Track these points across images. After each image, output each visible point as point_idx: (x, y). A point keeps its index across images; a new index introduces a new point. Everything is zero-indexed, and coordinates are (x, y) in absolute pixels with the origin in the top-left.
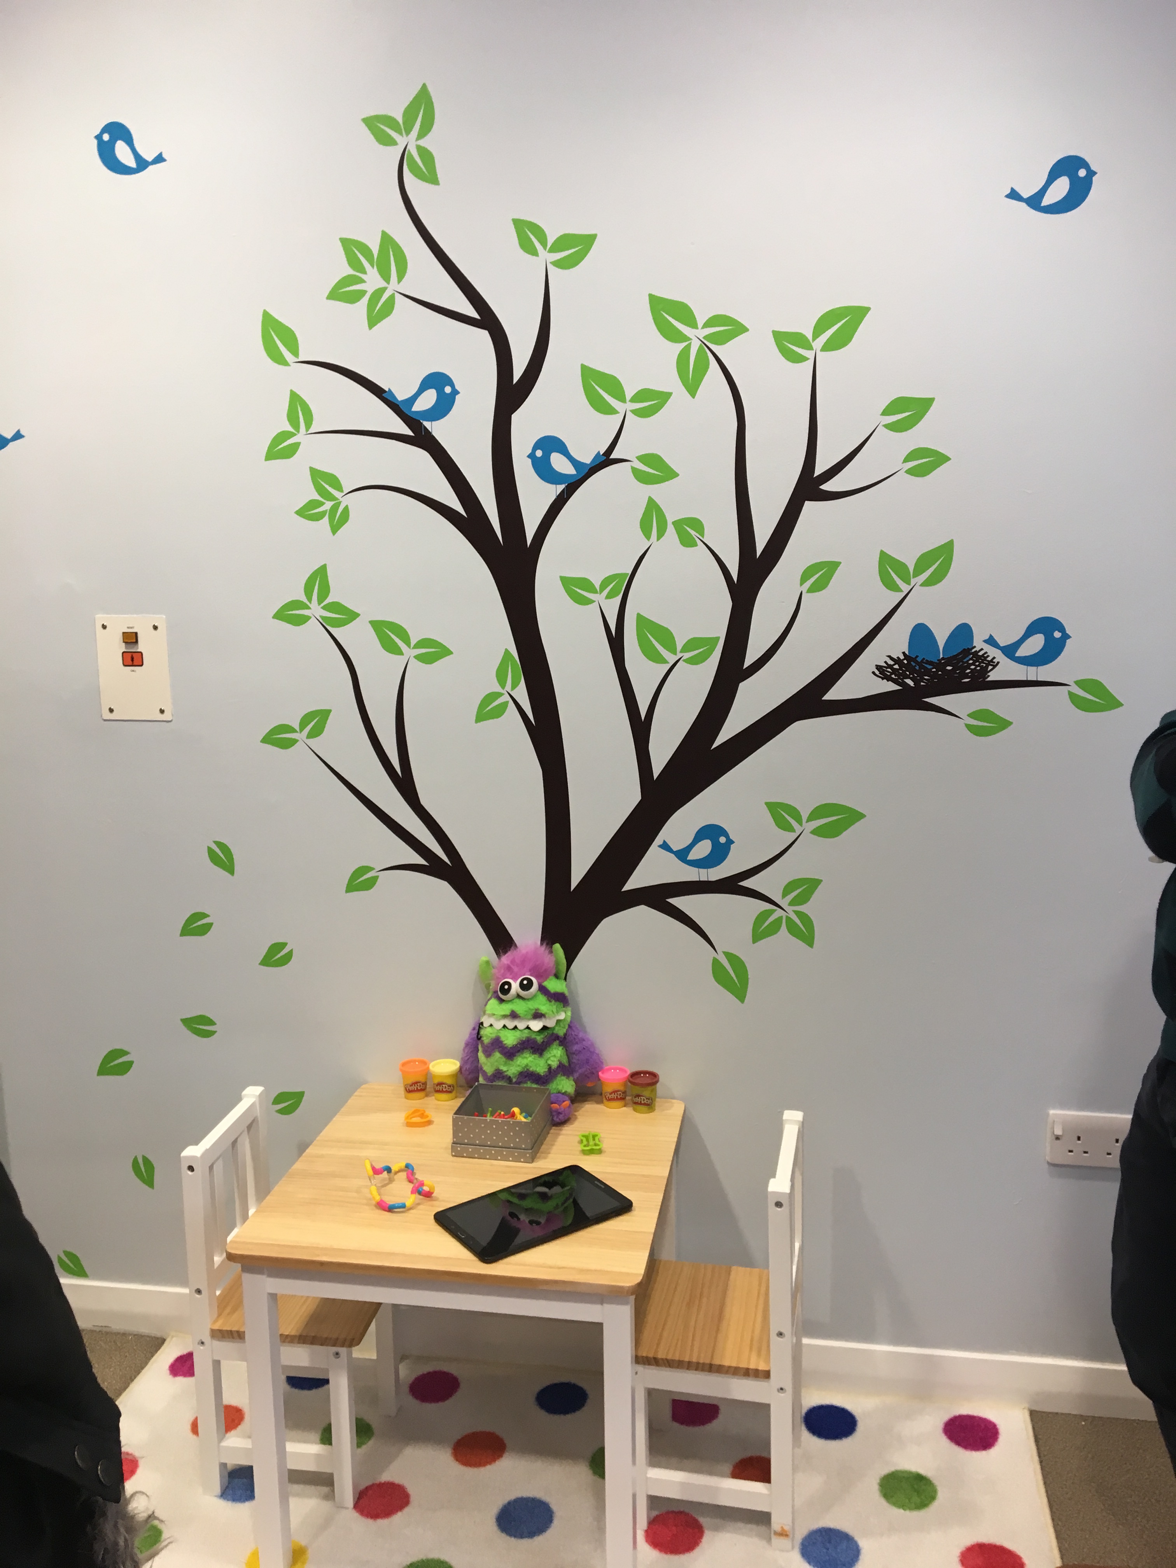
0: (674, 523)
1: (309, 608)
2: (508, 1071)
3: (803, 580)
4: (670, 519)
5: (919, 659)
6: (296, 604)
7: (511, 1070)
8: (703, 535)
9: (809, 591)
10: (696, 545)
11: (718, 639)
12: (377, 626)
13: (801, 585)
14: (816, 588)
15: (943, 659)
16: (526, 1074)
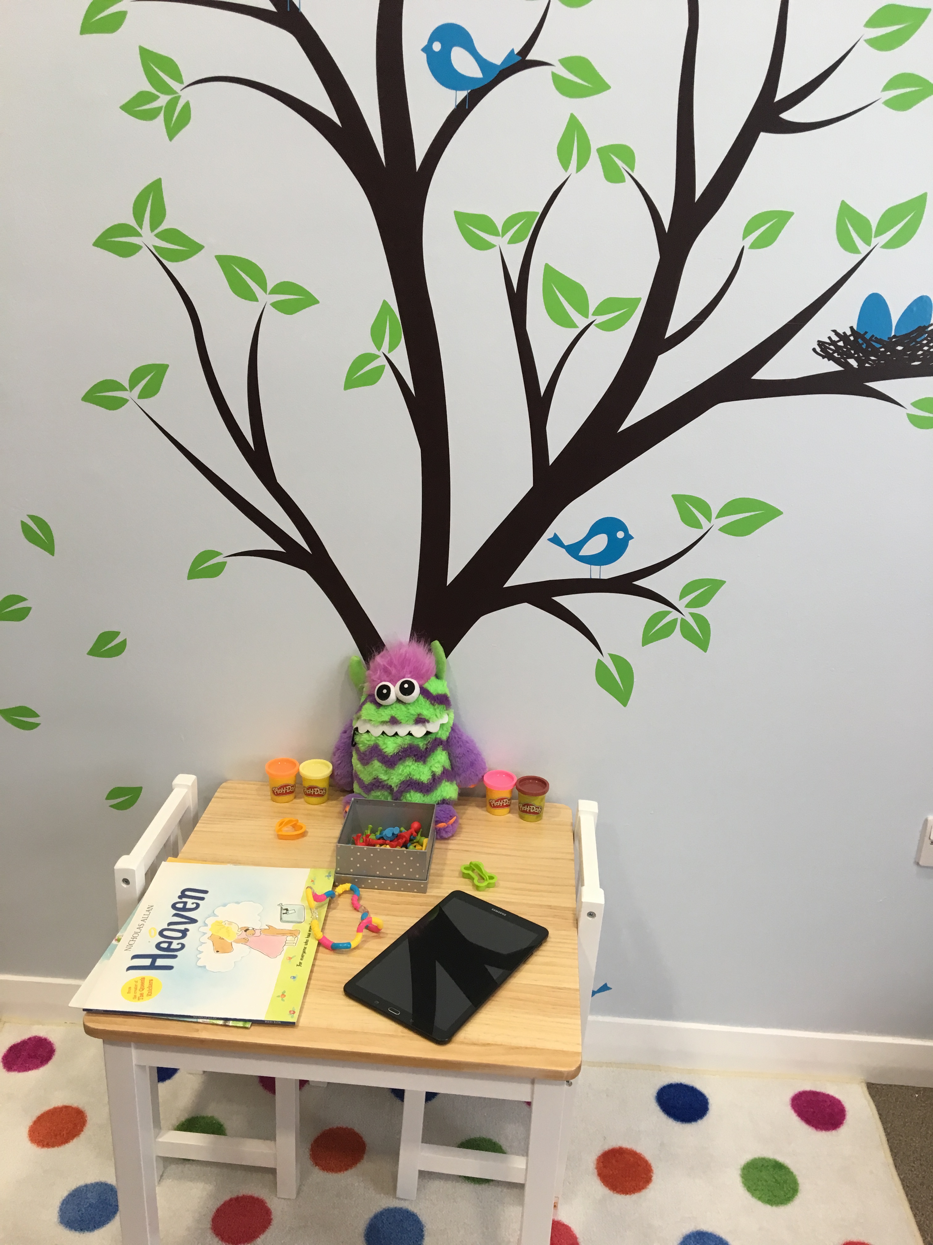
0: (599, 150)
1: (139, 235)
2: (388, 779)
3: (747, 232)
4: (595, 145)
5: (868, 336)
6: (123, 229)
7: (392, 779)
8: (632, 169)
9: (753, 246)
10: (623, 180)
11: (639, 300)
12: (226, 262)
13: (744, 239)
14: (762, 243)
15: (894, 336)
16: (409, 783)
